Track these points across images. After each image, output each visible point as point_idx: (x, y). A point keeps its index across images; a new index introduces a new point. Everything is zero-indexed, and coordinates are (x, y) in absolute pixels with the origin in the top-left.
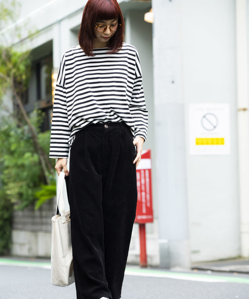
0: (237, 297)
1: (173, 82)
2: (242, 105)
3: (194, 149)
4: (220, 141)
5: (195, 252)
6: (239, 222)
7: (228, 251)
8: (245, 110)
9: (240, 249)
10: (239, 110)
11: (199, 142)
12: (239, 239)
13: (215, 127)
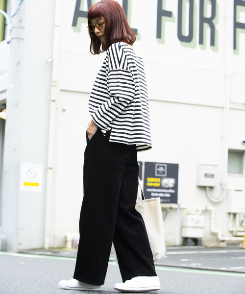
0: (22, 263)
1: (15, 150)
2: (49, 166)
3: (22, 188)
4: (36, 185)
5: (20, 244)
6: (44, 230)
7: (37, 245)
8: (51, 168)
9: (43, 244)
10: (48, 168)
11: (25, 184)
12: (43, 238)
13: (34, 177)
